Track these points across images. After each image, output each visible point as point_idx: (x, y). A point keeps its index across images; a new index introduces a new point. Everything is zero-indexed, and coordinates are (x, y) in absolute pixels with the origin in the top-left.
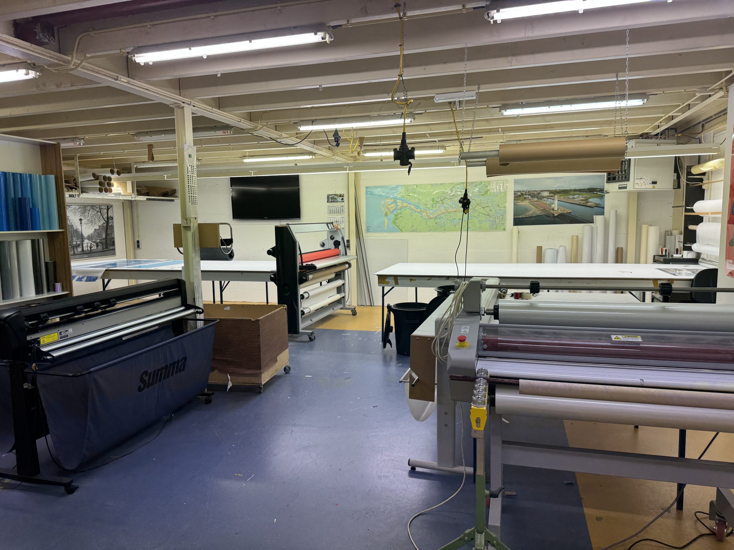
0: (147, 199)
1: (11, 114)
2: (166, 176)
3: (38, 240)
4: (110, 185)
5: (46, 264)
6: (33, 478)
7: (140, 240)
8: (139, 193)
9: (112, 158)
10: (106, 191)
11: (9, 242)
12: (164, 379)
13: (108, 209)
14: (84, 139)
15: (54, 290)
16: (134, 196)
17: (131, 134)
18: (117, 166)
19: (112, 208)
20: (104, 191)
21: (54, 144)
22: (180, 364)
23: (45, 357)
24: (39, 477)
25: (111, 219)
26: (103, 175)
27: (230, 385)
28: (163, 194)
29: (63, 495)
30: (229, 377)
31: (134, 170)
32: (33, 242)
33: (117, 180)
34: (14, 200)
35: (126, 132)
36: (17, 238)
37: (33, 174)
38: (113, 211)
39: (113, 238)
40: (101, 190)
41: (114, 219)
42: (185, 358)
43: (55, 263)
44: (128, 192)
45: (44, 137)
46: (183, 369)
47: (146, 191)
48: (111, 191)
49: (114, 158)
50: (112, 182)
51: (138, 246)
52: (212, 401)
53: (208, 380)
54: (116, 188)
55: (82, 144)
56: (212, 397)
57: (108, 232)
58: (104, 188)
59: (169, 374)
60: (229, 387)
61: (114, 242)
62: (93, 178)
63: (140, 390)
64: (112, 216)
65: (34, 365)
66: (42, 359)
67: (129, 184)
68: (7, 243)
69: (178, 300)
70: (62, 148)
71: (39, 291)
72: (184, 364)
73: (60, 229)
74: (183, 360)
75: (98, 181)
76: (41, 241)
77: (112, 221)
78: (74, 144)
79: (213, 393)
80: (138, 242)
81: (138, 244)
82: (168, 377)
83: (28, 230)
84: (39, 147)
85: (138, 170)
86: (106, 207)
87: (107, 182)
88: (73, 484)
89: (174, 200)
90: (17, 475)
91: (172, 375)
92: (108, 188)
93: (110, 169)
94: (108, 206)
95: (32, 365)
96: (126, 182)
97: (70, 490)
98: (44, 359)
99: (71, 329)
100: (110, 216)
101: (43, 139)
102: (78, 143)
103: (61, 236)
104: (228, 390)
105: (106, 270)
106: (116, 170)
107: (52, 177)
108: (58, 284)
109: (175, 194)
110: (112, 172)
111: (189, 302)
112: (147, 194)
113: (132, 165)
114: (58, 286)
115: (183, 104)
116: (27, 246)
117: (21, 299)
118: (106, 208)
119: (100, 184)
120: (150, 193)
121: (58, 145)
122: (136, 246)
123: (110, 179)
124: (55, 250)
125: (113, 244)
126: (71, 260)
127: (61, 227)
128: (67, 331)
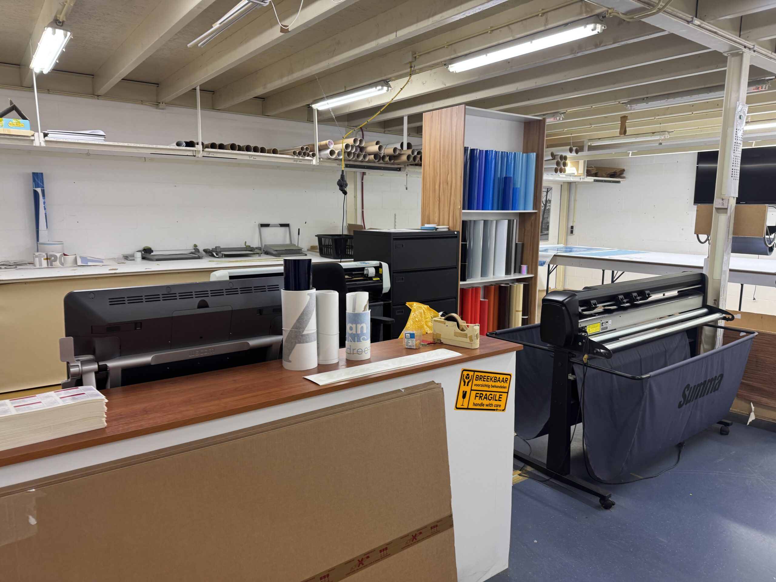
0: (594, 180)
1: (518, 89)
2: (631, 152)
3: (513, 220)
4: (565, 165)
5: (516, 244)
6: (564, 477)
7: (574, 225)
8: (589, 173)
9: (570, 136)
10: (561, 171)
11: (491, 221)
12: (700, 397)
13: (547, 192)
14: (565, 113)
15: (520, 272)
16: (584, 177)
17: (622, 102)
18: (574, 144)
19: (552, 191)
20: (559, 172)
21: (540, 120)
22: (717, 381)
23: (599, 350)
24: (567, 477)
25: (549, 202)
26: (560, 154)
27: (752, 418)
28: (611, 175)
29: (598, 507)
30: (753, 408)
31: (586, 148)
32: (509, 222)
33: (573, 158)
34: (500, 179)
35: (616, 101)
36: (497, 218)
37: (518, 153)
38: (551, 194)
39: (548, 223)
40: (556, 171)
41: (552, 202)
42: (722, 376)
43: (523, 245)
44: (579, 172)
45: (535, 113)
46: (718, 389)
47: (594, 172)
48: (565, 171)
49: (572, 135)
50: (568, 162)
51: (572, 232)
52: (729, 433)
53: (730, 406)
54: (570, 169)
55: (561, 119)
56: (730, 428)
57: (545, 216)
58: (559, 169)
59: (705, 393)
60: (750, 420)
61: (548, 226)
62: (551, 158)
63: (680, 406)
64: (550, 199)
65: (586, 356)
66: (595, 352)
67: (581, 163)
68: (490, 221)
69: (695, 301)
70: (547, 124)
71: (508, 272)
72: (720, 382)
73: (533, 210)
74: (720, 378)
75: (555, 161)
76: (515, 221)
77: (549, 204)
78: (555, 119)
79: (732, 423)
80: (572, 227)
81: (572, 230)
82: (704, 395)
83: (509, 210)
84: (523, 125)
85: (591, 148)
86: (547, 189)
87: (563, 161)
88: (610, 499)
89: (620, 181)
90: (546, 468)
91: (707, 394)
92: (563, 168)
93: (568, 147)
94: (548, 189)
95: (583, 356)
96: (578, 162)
97: (606, 504)
98: (597, 352)
99: (611, 320)
100: (549, 199)
101: (533, 115)
102: (558, 118)
103: (533, 218)
104: (748, 424)
105: (555, 256)
106: (574, 148)
107: (533, 155)
108: (524, 266)
109: (622, 175)
110: (571, 150)
111: (710, 303)
112: (596, 175)
113: (585, 142)
114: (524, 268)
115: (744, 50)
116: (504, 224)
117: (493, 278)
118: (546, 191)
119: (558, 164)
120: (599, 174)
121: (544, 120)
122: (569, 232)
123: (565, 158)
124: (525, 231)
125: (548, 229)
126: (540, 241)
127: (535, 208)
128: (607, 322)
